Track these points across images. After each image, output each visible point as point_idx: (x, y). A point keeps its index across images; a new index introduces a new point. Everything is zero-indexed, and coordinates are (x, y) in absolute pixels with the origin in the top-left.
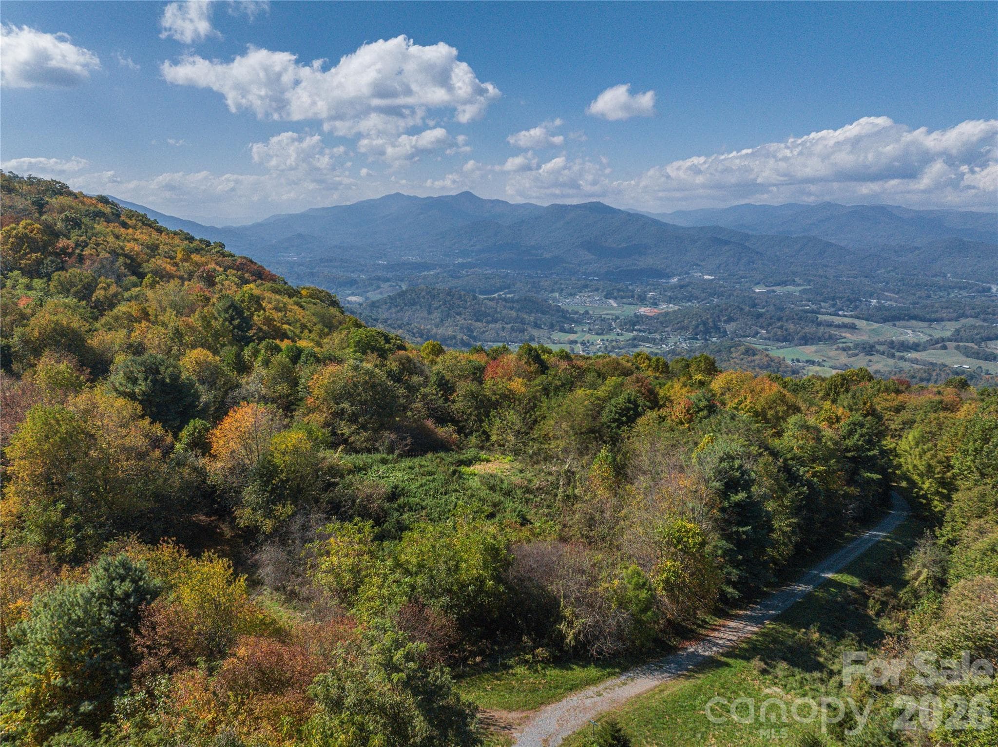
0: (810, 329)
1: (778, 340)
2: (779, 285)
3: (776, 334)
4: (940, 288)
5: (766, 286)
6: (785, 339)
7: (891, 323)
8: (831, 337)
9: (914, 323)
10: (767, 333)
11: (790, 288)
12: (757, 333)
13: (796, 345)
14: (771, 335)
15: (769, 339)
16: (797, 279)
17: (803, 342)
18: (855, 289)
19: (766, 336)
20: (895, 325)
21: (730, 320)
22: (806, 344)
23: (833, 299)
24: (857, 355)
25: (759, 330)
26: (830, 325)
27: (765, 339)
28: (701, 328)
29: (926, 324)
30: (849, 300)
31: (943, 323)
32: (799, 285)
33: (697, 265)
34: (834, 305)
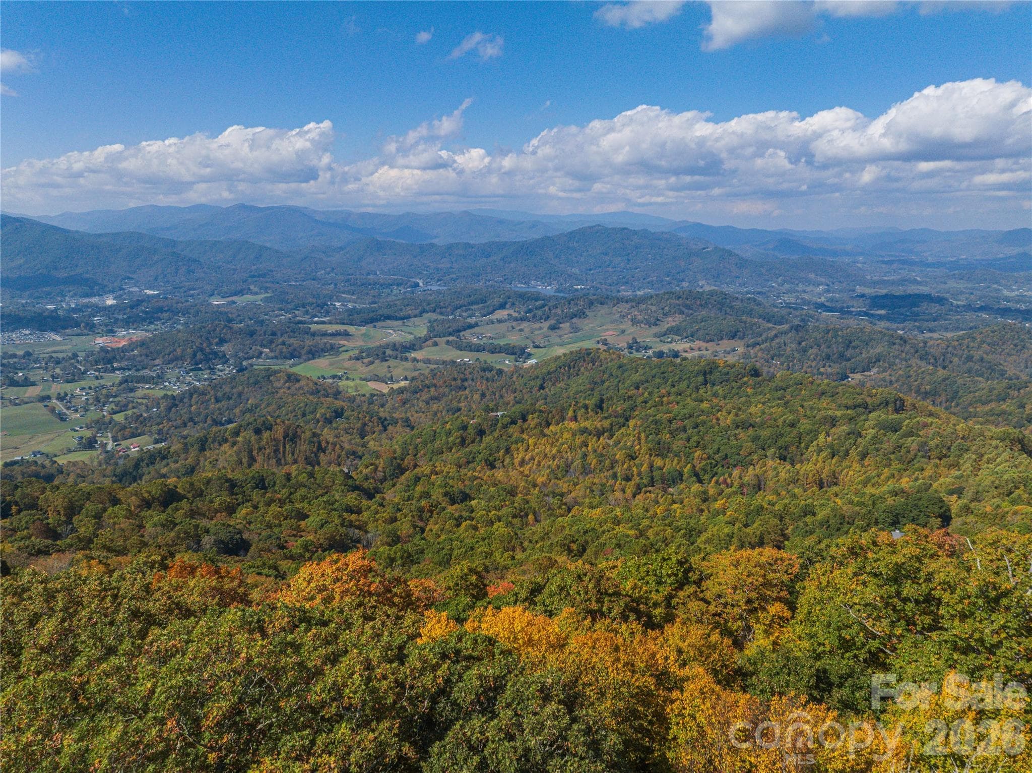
0: (309, 342)
1: (285, 358)
2: (235, 294)
3: (281, 352)
4: (381, 285)
5: (223, 297)
6: (292, 356)
7: (372, 325)
8: (332, 347)
9: (389, 322)
10: (271, 351)
11: (248, 298)
12: (261, 353)
13: (305, 361)
14: (277, 353)
15: (276, 357)
16: (252, 287)
17: (310, 356)
18: (315, 293)
19: (272, 354)
20: (375, 326)
21: (222, 341)
22: (314, 358)
23: (304, 306)
24: (373, 363)
25: (261, 349)
26: (325, 334)
27: (272, 358)
28: (199, 356)
29: (399, 323)
30: (318, 306)
31: (412, 320)
32: (256, 294)
33: (129, 278)
34: (307, 312)
